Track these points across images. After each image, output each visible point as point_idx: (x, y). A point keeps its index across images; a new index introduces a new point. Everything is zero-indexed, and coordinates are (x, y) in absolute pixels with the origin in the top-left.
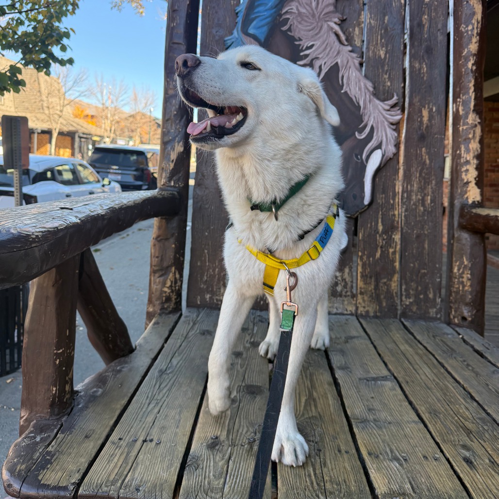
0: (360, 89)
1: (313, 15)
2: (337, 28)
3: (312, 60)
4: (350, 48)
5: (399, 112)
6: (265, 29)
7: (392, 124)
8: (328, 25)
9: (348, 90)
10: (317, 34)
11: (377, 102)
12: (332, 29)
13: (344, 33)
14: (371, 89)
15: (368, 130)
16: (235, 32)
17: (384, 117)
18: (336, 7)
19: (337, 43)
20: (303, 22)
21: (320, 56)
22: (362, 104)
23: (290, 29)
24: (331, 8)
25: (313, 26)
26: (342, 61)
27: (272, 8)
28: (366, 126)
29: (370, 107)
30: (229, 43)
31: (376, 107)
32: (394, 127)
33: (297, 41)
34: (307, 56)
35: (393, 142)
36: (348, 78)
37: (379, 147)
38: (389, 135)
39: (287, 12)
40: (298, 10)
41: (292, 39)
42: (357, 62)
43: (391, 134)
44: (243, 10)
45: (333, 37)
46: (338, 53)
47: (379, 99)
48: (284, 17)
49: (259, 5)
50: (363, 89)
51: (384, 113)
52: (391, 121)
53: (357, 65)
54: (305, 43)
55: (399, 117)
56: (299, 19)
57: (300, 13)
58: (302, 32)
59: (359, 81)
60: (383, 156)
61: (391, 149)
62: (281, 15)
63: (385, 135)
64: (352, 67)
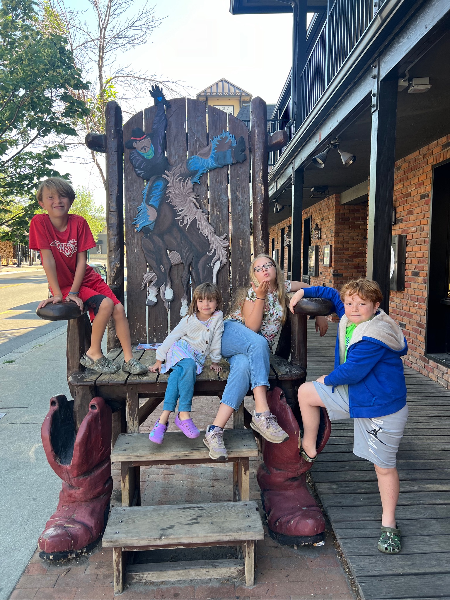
0: (208, 231)
1: (182, 194)
2: (194, 200)
3: (183, 217)
4: (202, 210)
5: (227, 241)
6: (158, 202)
7: (224, 248)
8: (190, 199)
9: (202, 231)
10: (184, 204)
11: (217, 237)
12: (192, 201)
13: (198, 203)
14: (213, 231)
15: (213, 251)
16: (143, 203)
17: (220, 244)
18: (193, 189)
19: (195, 208)
20: (177, 198)
21: (187, 215)
22: (209, 239)
23: (171, 202)
24: (191, 190)
25: (182, 199)
26: (198, 218)
27: (160, 191)
28: (212, 249)
29: (213, 240)
30: (140, 209)
31: (216, 239)
32: (226, 249)
33: (175, 207)
34: (180, 215)
35: (225, 257)
36: (202, 225)
37: (219, 259)
38: (223, 253)
39: (168, 193)
40: (174, 192)
41: (172, 206)
42: (205, 217)
43: (225, 253)
44: (146, 193)
45: (193, 205)
46: (196, 213)
47: (217, 235)
48: (167, 195)
49: (155, 190)
50: (209, 231)
51: (220, 242)
52: (224, 246)
53: (206, 219)
54: (179, 209)
55: (228, 244)
56: (175, 197)
57: (175, 193)
58: (177, 203)
59: (207, 227)
60: (221, 263)
61: (225, 260)
62: (165, 195)
63: (222, 253)
64: (203, 220)
